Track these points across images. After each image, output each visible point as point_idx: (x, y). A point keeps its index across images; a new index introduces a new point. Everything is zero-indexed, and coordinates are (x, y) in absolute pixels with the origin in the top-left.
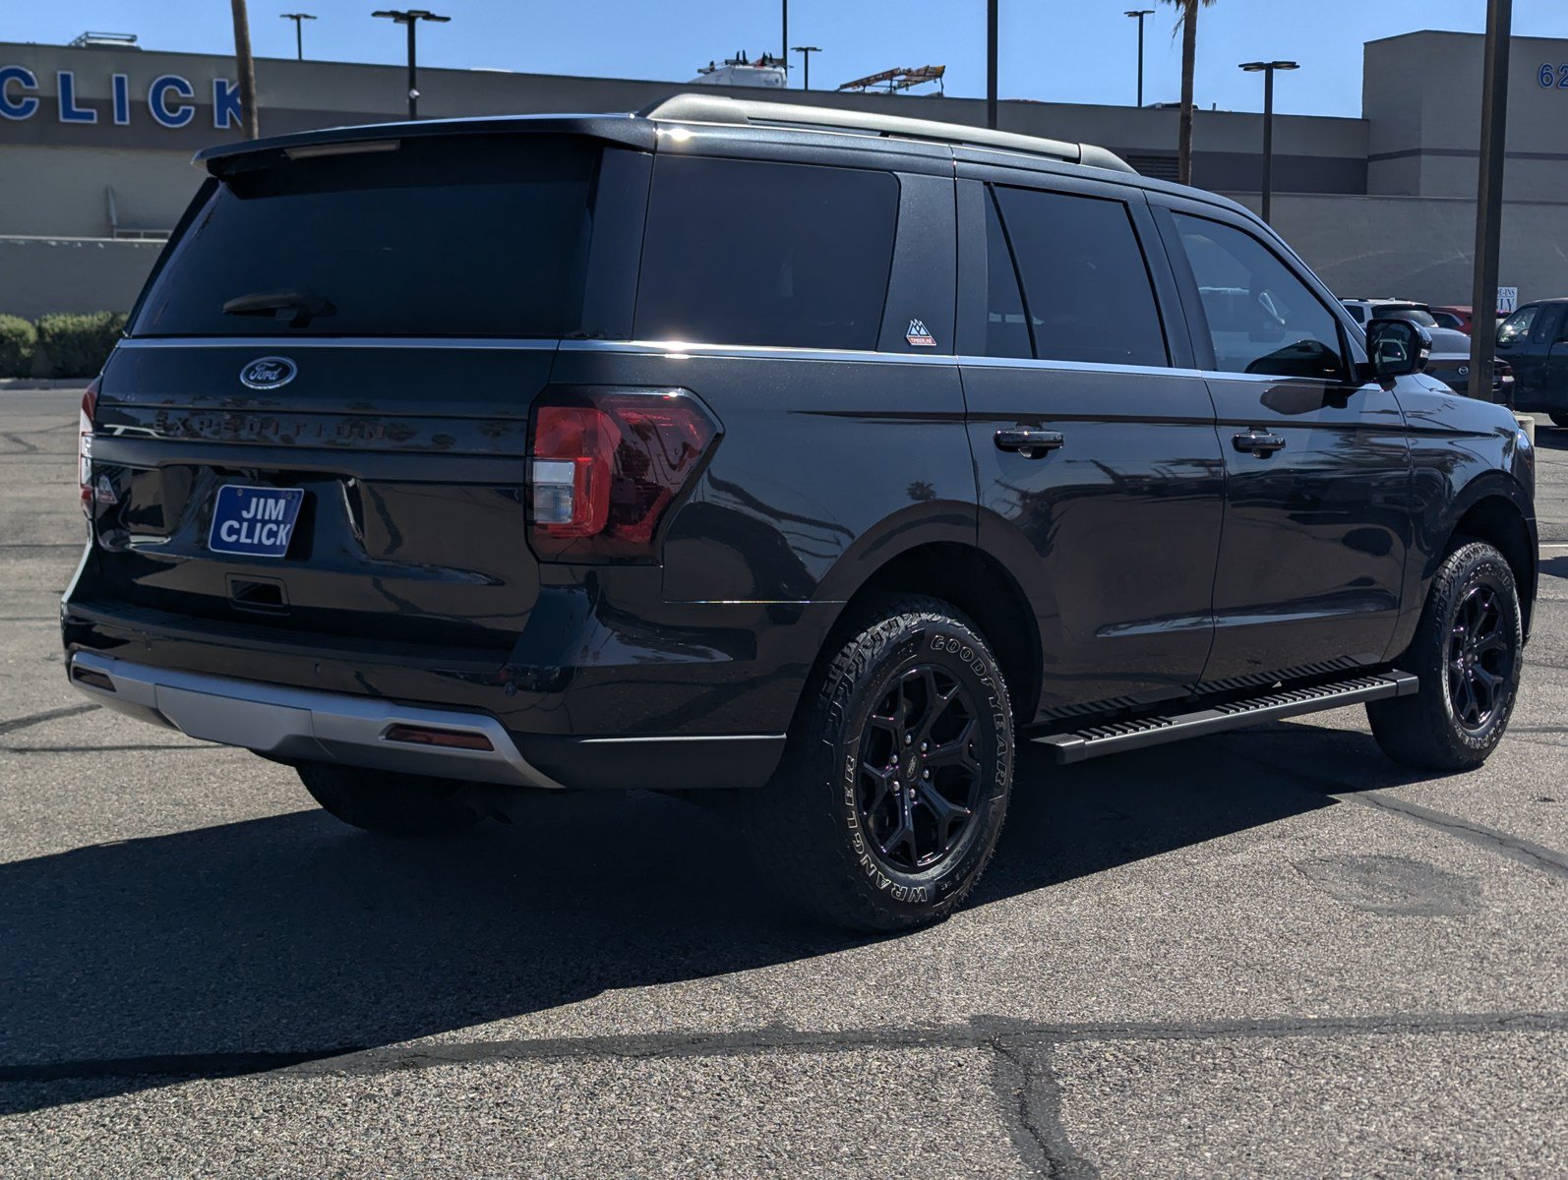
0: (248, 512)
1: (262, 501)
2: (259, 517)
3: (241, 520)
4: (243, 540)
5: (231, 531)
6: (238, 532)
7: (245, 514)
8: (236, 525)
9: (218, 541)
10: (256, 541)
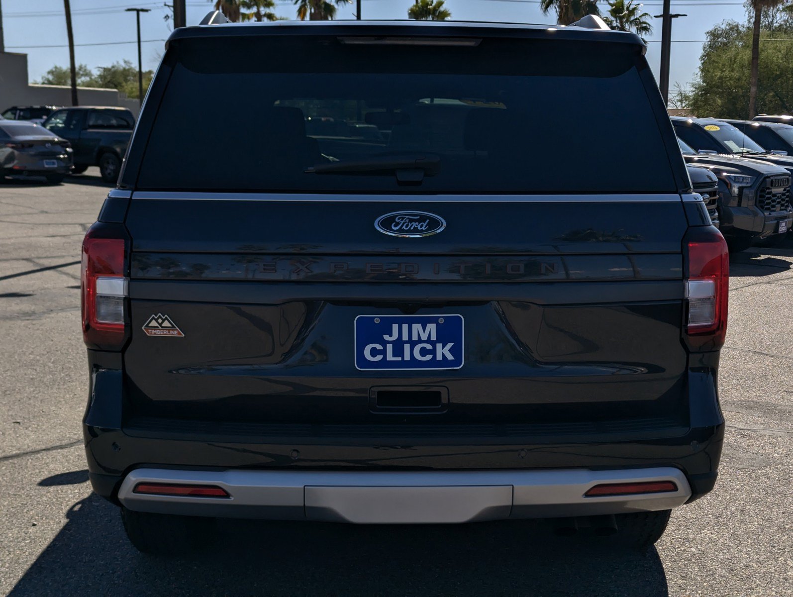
0: (391, 336)
1: (405, 327)
2: (405, 337)
3: (384, 343)
4: (390, 357)
5: (374, 352)
6: (384, 352)
7: (386, 337)
8: (379, 347)
9: (363, 361)
10: (407, 357)
